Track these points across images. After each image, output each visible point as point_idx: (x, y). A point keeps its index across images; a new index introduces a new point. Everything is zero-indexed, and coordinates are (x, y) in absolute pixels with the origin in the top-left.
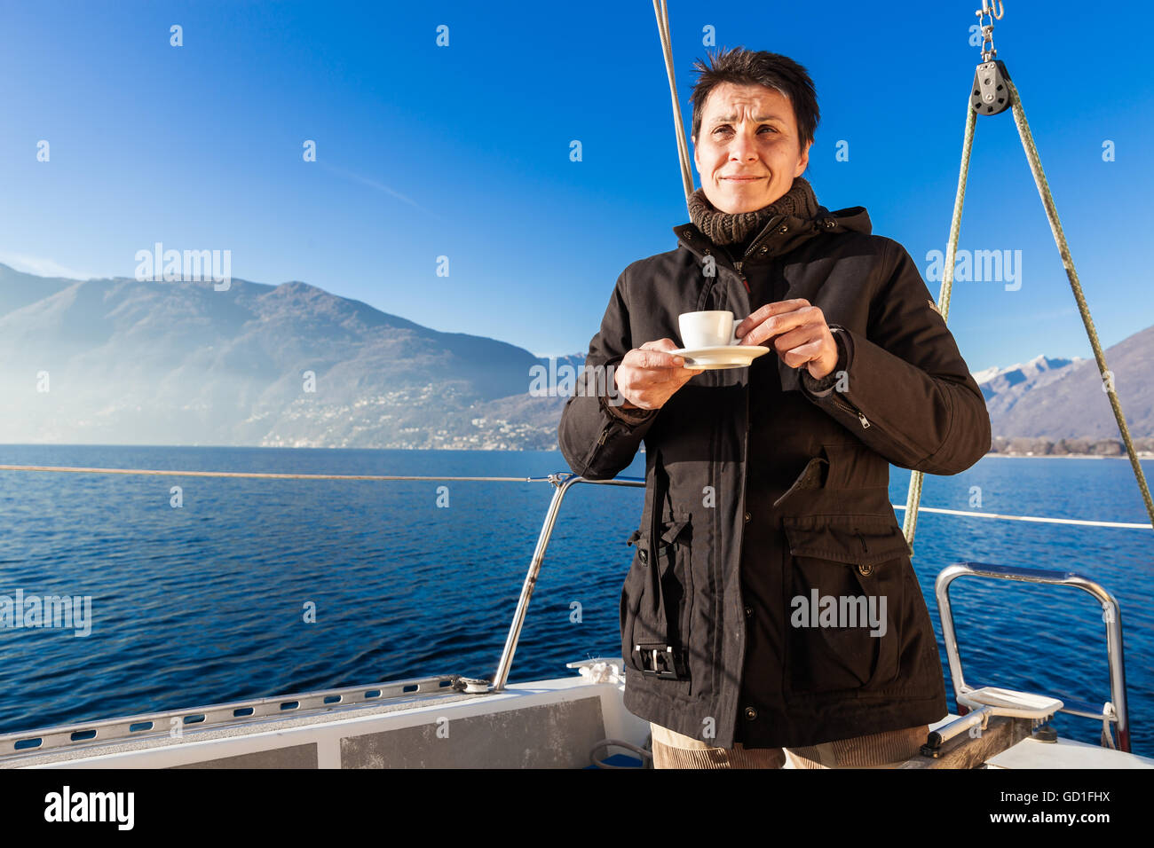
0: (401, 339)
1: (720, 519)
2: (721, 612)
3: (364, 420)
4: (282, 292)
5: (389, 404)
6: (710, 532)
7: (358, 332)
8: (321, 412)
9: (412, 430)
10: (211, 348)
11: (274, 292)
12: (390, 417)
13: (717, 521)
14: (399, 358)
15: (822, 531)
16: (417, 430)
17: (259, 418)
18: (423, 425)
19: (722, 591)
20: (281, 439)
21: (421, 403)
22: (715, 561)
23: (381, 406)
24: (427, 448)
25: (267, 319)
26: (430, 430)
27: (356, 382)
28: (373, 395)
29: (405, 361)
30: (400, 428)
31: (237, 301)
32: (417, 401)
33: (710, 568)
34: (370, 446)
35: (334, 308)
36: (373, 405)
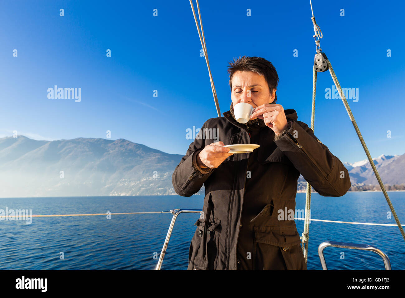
0: (157, 157)
1: (231, 224)
2: (228, 261)
3: (145, 186)
4: (116, 142)
5: (153, 179)
6: (227, 229)
7: (142, 155)
8: (130, 183)
9: (161, 188)
10: (93, 162)
11: (114, 143)
12: (153, 184)
13: (230, 226)
14: (156, 164)
15: (269, 233)
16: (163, 188)
17: (109, 186)
18: (165, 187)
19: (229, 253)
20: (116, 193)
21: (164, 179)
22: (228, 241)
23: (150, 180)
24: (166, 195)
25: (112, 152)
26: (167, 188)
27: (142, 173)
28: (148, 177)
29: (158, 164)
30: (157, 188)
31: (102, 146)
32: (163, 178)
33: (226, 243)
34: (147, 195)
35: (134, 147)
36: (148, 180)
